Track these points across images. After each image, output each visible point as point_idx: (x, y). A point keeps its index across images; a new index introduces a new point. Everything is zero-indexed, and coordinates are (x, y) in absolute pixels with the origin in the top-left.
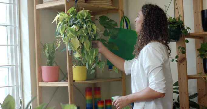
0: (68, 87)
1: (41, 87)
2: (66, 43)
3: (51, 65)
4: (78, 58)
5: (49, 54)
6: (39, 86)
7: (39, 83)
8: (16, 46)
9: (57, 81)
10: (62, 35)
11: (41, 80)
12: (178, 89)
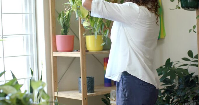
0: (80, 57)
1: (56, 57)
2: (75, 10)
3: (66, 34)
4: (87, 27)
5: (63, 23)
6: (54, 55)
7: (54, 52)
8: (30, 14)
9: (71, 51)
10: (70, 2)
11: (55, 50)
12: (197, 61)
